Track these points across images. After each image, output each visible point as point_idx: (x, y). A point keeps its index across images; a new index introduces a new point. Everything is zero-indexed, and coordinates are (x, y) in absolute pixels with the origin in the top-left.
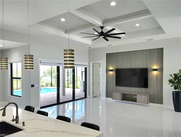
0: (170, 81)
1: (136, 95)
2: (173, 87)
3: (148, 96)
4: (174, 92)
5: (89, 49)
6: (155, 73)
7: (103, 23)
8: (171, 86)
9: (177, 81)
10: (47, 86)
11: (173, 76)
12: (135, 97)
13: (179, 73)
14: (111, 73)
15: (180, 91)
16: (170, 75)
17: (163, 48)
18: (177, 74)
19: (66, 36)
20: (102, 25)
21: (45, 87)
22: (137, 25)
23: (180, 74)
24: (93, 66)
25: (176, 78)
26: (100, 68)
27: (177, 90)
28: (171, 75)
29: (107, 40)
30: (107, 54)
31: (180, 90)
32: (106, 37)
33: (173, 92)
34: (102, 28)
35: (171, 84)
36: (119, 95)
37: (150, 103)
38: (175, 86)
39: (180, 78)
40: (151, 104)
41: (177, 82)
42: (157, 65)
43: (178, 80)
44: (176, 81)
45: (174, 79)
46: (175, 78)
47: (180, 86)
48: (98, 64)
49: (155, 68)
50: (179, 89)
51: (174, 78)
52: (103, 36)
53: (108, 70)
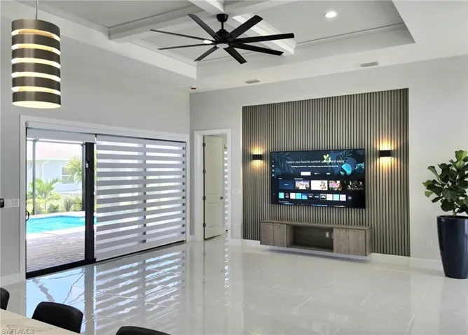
0: (431, 186)
1: (331, 230)
2: (439, 203)
3: (367, 232)
4: (443, 220)
5: (191, 95)
6: (385, 162)
7: (225, 4)
8: (434, 201)
9: (450, 184)
10: (68, 210)
11: (439, 171)
12: (327, 235)
13: (455, 160)
14: (257, 164)
15: (458, 214)
16: (429, 168)
17: (407, 90)
18: (450, 165)
19: (114, 45)
20: (221, 10)
21: (62, 211)
22: (331, 15)
23: (458, 164)
24: (204, 145)
25: (447, 176)
26: (226, 153)
27: (450, 213)
28: (434, 167)
29: (241, 61)
30: (244, 108)
31: (458, 212)
32: (237, 50)
33: (439, 219)
34: (222, 18)
35: (434, 196)
36: (281, 232)
37: (372, 252)
38: (446, 199)
39: (458, 177)
40: (376, 257)
41: (450, 189)
42: (391, 139)
43: (453, 183)
44: (446, 187)
45: (442, 180)
46: (443, 177)
47: (458, 201)
48: (220, 140)
49: (387, 149)
50: (457, 210)
51: (440, 176)
52: (226, 46)
53: (248, 158)
